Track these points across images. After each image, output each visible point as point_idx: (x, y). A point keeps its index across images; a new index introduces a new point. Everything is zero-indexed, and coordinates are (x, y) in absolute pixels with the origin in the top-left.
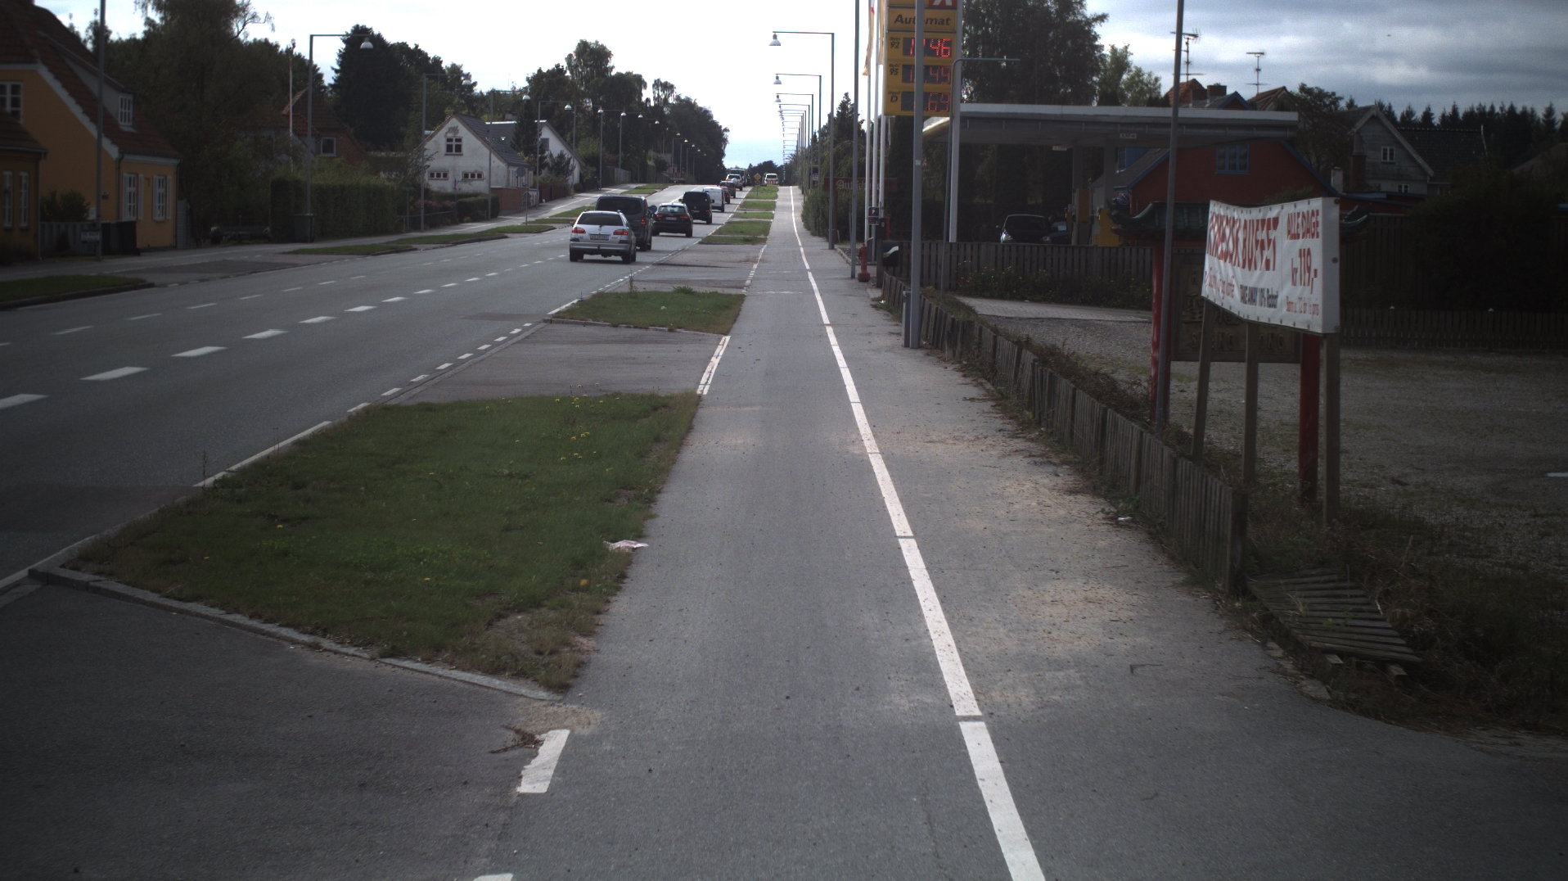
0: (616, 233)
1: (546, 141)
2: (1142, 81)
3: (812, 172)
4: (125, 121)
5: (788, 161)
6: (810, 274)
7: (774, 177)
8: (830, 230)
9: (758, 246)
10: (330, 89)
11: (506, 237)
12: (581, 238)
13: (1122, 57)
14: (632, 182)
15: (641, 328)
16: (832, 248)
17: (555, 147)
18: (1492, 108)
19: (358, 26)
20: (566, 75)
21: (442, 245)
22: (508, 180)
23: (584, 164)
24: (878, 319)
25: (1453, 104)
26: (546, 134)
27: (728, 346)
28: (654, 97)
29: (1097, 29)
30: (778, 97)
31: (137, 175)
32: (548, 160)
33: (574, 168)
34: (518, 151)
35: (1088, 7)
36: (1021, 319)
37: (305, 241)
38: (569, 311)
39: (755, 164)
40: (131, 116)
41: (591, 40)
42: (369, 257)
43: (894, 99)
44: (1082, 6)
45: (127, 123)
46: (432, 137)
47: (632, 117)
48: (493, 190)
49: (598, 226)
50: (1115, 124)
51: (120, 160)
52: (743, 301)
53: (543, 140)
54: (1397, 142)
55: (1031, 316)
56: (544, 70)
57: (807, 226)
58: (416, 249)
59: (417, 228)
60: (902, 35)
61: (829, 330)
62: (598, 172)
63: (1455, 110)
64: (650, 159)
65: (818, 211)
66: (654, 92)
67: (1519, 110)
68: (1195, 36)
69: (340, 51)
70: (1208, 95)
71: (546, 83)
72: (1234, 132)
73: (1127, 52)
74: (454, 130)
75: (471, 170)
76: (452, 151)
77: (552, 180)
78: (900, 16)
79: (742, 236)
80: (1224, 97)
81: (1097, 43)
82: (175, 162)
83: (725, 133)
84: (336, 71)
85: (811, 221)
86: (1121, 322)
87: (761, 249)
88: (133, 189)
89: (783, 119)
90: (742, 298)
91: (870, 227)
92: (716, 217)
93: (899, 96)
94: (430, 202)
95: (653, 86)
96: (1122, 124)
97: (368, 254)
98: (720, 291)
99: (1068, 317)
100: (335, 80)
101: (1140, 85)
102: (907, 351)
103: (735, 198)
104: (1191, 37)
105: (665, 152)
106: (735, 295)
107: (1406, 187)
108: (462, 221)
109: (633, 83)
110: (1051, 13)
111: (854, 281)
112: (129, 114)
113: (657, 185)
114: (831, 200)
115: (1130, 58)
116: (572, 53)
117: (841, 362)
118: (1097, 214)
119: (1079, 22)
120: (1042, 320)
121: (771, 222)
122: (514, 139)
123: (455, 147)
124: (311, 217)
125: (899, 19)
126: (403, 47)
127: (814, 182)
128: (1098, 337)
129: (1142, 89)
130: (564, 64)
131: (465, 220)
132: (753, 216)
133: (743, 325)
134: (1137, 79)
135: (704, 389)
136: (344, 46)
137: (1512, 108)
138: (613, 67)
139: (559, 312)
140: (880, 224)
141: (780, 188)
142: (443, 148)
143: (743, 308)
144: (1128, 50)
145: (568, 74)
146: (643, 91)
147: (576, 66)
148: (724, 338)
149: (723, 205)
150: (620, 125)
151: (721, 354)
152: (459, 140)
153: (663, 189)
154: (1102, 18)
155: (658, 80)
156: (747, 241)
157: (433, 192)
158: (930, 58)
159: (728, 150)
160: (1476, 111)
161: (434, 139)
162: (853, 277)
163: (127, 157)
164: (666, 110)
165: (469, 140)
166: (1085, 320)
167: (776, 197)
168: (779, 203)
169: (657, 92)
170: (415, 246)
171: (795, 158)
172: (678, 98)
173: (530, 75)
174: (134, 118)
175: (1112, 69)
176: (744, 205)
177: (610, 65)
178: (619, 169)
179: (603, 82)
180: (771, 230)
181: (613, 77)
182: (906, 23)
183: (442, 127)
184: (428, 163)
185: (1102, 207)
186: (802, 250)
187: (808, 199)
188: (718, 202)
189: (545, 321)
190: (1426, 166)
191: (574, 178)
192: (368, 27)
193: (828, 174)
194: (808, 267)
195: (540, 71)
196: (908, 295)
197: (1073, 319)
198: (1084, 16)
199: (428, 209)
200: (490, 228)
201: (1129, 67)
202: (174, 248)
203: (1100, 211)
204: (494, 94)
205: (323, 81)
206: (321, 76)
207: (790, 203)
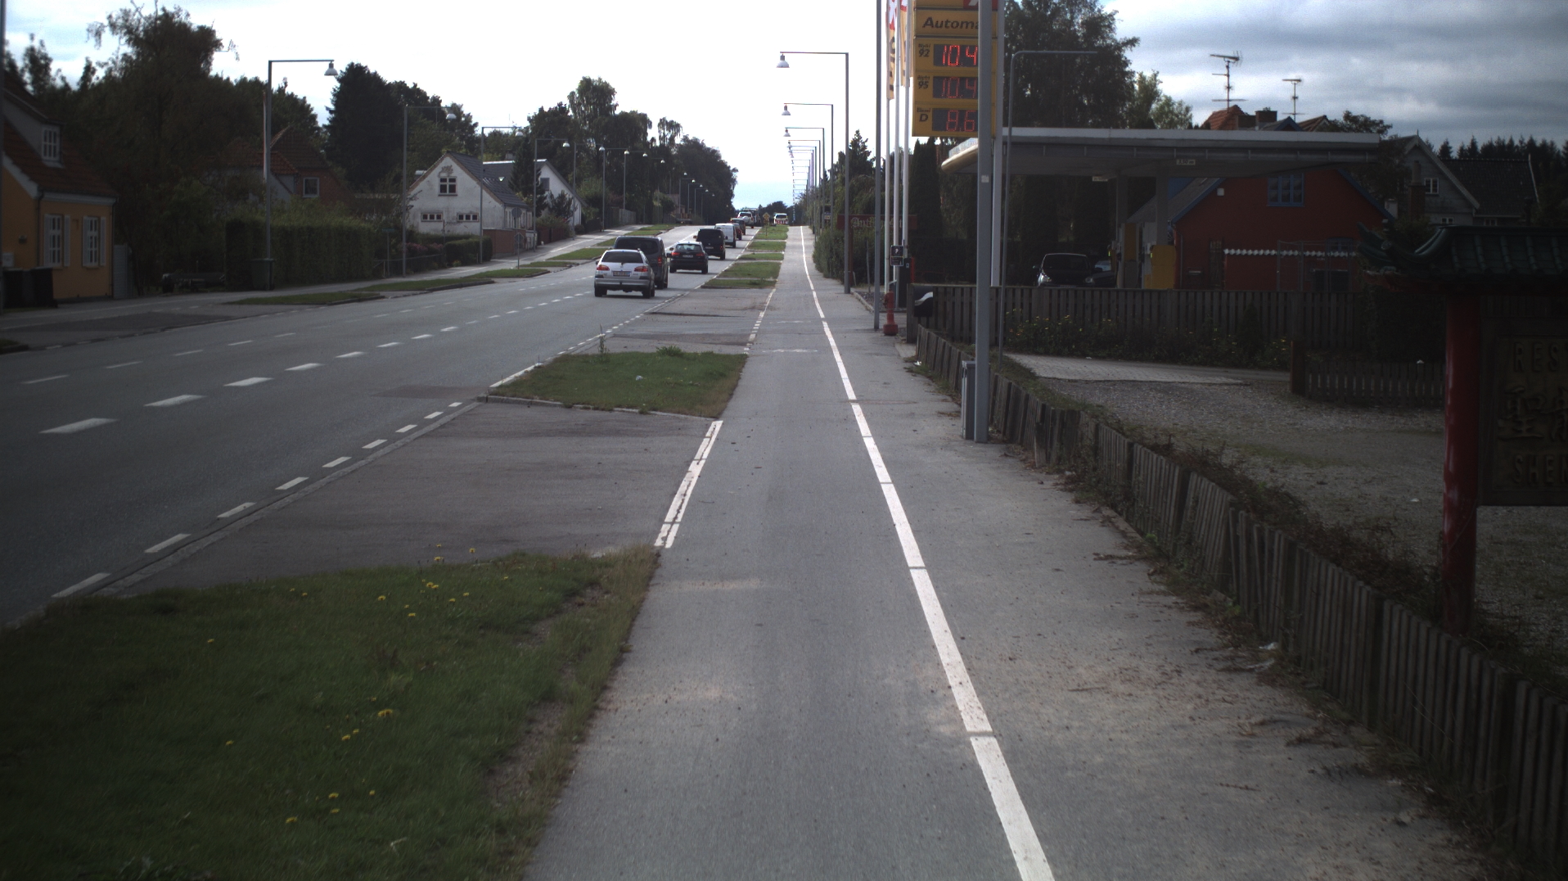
0: (636, 270)
1: (546, 181)
2: (1172, 112)
3: (823, 209)
4: (50, 155)
5: (797, 201)
6: (825, 324)
7: (784, 216)
8: (846, 272)
9: (767, 290)
10: (325, 130)
11: (493, 282)
12: (606, 274)
13: (1151, 85)
14: (637, 223)
15: (603, 410)
16: (848, 291)
17: (556, 187)
18: (1511, 141)
19: (352, 64)
20: (569, 114)
21: (415, 292)
22: (505, 221)
23: (586, 205)
24: (916, 390)
25: (1471, 138)
26: (546, 173)
27: (717, 439)
28: (660, 137)
29: (1128, 54)
30: (787, 131)
31: (63, 216)
32: (548, 200)
33: (575, 209)
34: (517, 191)
35: (1117, 31)
36: (1087, 382)
37: (263, 289)
38: (516, 384)
39: (764, 205)
40: (58, 150)
41: (594, 77)
42: (323, 308)
43: (924, 118)
44: (1112, 30)
45: (52, 158)
46: (424, 177)
47: (636, 156)
48: (486, 231)
49: (619, 264)
50: (1171, 148)
51: (39, 199)
52: (744, 363)
53: (542, 179)
54: (1441, 173)
55: (1099, 378)
56: (546, 109)
57: (819, 268)
58: (383, 297)
59: (399, 274)
60: (932, 42)
61: (857, 409)
62: (601, 212)
63: (1473, 144)
64: (656, 199)
65: (831, 250)
66: (659, 131)
67: (1539, 143)
68: (1236, 59)
69: (335, 90)
70: (1257, 121)
71: (548, 122)
72: (1306, 157)
73: (1156, 80)
74: (448, 169)
75: (465, 212)
76: (446, 192)
77: (552, 221)
78: (930, 19)
79: (749, 279)
80: (1275, 123)
81: (1127, 69)
82: (111, 201)
83: (734, 173)
84: (331, 112)
85: (824, 263)
86: (1210, 384)
87: (769, 293)
88: (57, 232)
89: (793, 157)
90: (742, 359)
91: (891, 269)
92: (730, 254)
93: (930, 115)
94: (415, 245)
95: (659, 125)
96: (1179, 149)
97: (323, 303)
98: (716, 349)
99: (1144, 378)
100: (330, 121)
101: (1170, 116)
102: (972, 448)
103: (744, 234)
104: (1231, 60)
105: (672, 193)
106: (735, 355)
107: (1450, 220)
108: (451, 266)
109: (637, 122)
110: (1078, 37)
111: (875, 335)
112: (55, 147)
113: (662, 226)
114: (846, 239)
115: (1160, 87)
116: (575, 90)
117: (882, 473)
118: (1148, 252)
119: (1109, 46)
120: (1114, 383)
121: (780, 264)
122: (512, 179)
123: (448, 188)
124: (271, 263)
125: (929, 22)
126: (401, 86)
127: (826, 221)
128: (1184, 403)
129: (1172, 120)
130: (566, 102)
131: (455, 263)
132: (762, 257)
133: (741, 403)
134: (1166, 109)
135: (667, 536)
136: (338, 85)
137: (1532, 142)
138: (617, 105)
139: (501, 386)
140: (905, 265)
141: (790, 228)
142: (437, 189)
143: (743, 375)
144: (1157, 78)
145: (571, 113)
146: (649, 131)
147: (579, 104)
148: (713, 423)
149: (735, 241)
150: (624, 164)
151: (705, 456)
152: (453, 180)
153: (668, 230)
154: (1132, 42)
155: (664, 119)
156: (754, 285)
157: (418, 234)
158: (966, 68)
159: (737, 190)
160: (1495, 144)
161: (427, 179)
162: (876, 328)
163: (47, 196)
164: (674, 151)
165: (464, 180)
166: (1166, 383)
167: (786, 237)
168: (788, 242)
169: (662, 131)
170: (382, 294)
171: (805, 198)
172: (685, 139)
173: (531, 115)
174: (61, 153)
175: (1140, 98)
176: (752, 246)
177: (613, 102)
178: (624, 210)
179: (606, 120)
180: (781, 272)
181: (616, 117)
182: (937, 26)
183: (435, 167)
184: (411, 203)
185: (1154, 243)
186: (814, 294)
187: (820, 239)
188: (731, 239)
189: (480, 399)
190: (1472, 199)
191: (576, 218)
192: (363, 65)
193: (842, 211)
194: (822, 316)
195: (541, 110)
196: (971, 368)
197: (1151, 382)
198: (1114, 40)
199: (412, 252)
200: (478, 272)
201: (1159, 96)
202: (110, 298)
203: (1152, 248)
204: (496, 135)
205: (316, 122)
206: (314, 117)
207: (800, 245)
